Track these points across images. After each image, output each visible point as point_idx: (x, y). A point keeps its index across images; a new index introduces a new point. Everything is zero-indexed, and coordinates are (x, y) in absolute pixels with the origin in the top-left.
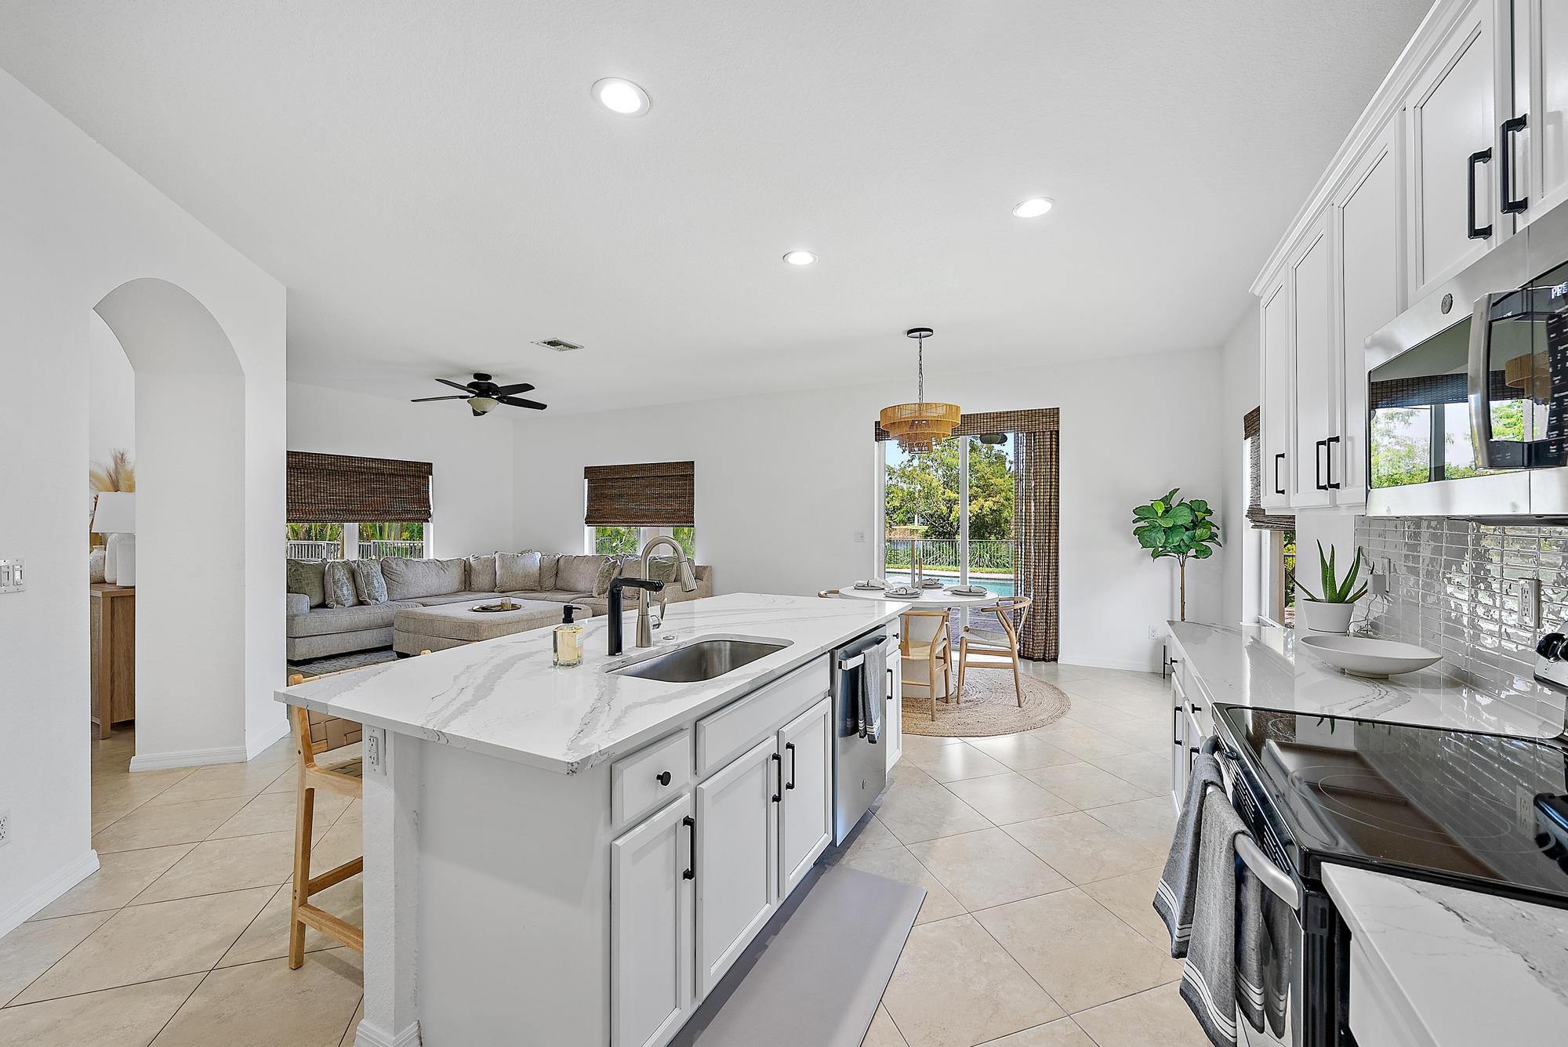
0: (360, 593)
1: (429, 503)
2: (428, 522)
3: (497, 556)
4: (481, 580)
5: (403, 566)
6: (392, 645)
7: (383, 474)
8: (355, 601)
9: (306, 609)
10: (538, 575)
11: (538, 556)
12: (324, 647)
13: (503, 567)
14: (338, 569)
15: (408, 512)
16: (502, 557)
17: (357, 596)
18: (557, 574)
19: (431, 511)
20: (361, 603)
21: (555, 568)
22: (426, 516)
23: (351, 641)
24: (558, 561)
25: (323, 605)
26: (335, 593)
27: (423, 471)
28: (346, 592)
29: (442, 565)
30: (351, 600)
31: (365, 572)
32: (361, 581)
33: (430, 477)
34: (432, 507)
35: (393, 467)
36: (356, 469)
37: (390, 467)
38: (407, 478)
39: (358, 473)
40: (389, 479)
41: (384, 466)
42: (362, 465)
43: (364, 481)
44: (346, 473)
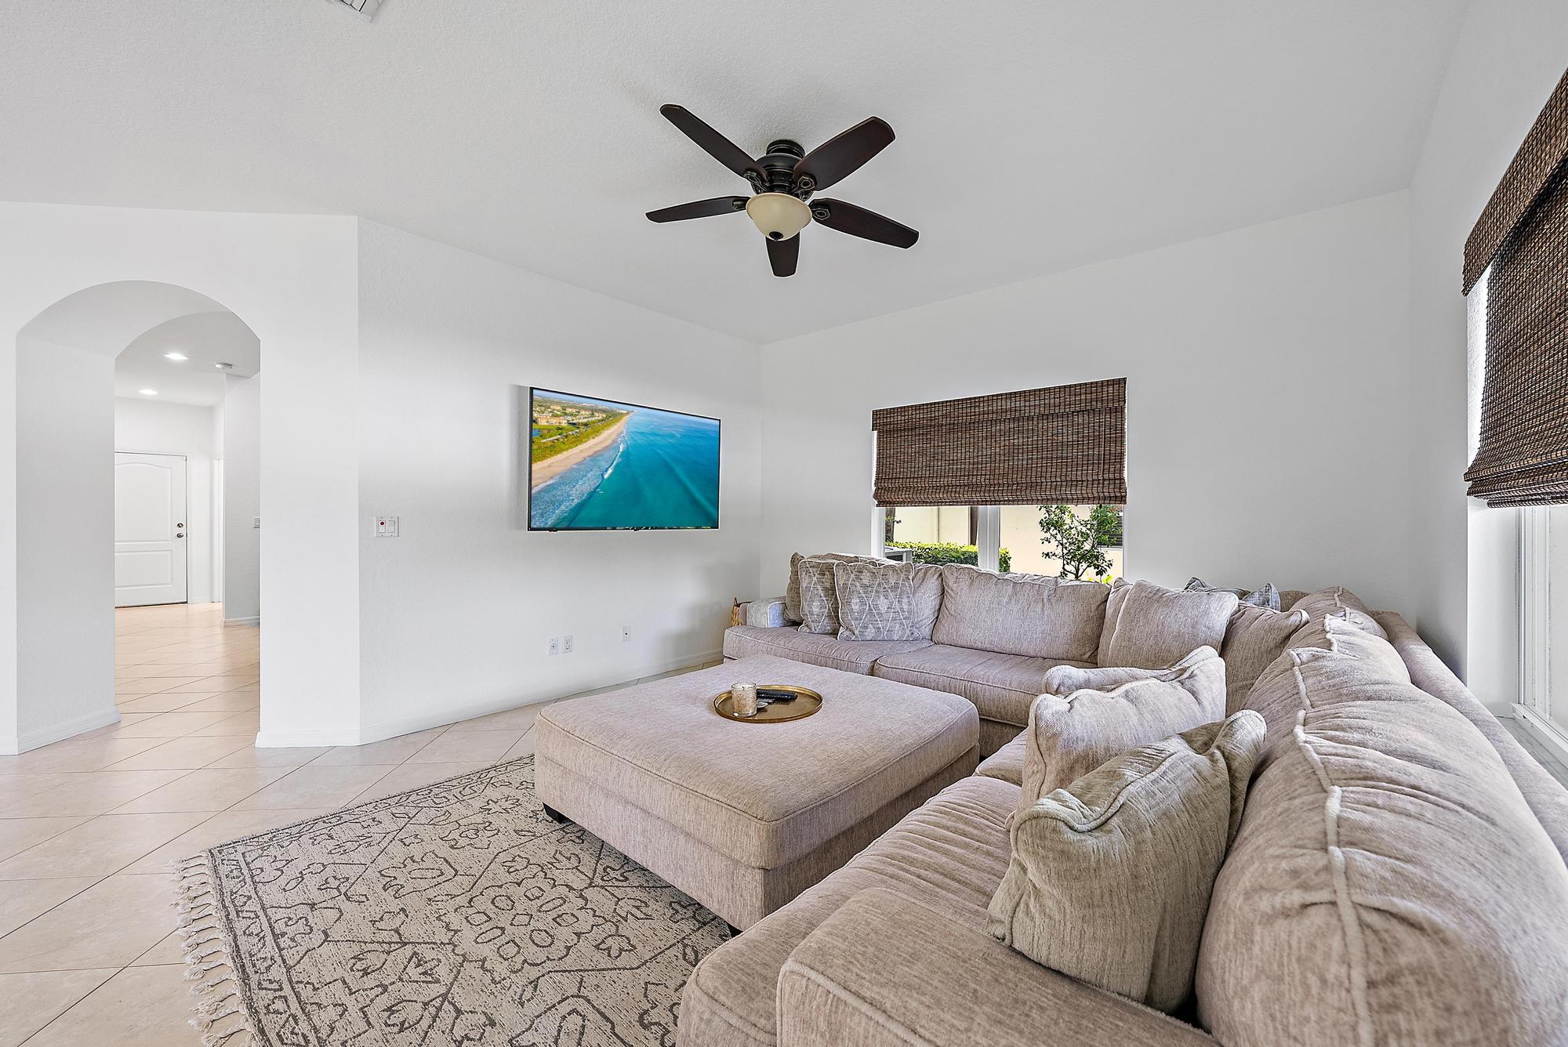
28: (817, 610)
35: (1042, 402)
36: (981, 417)
37: (1037, 403)
38: (1076, 417)
39: (989, 423)
40: (1040, 425)
41: (1027, 404)
42: (990, 408)
43: (998, 434)
44: (972, 425)
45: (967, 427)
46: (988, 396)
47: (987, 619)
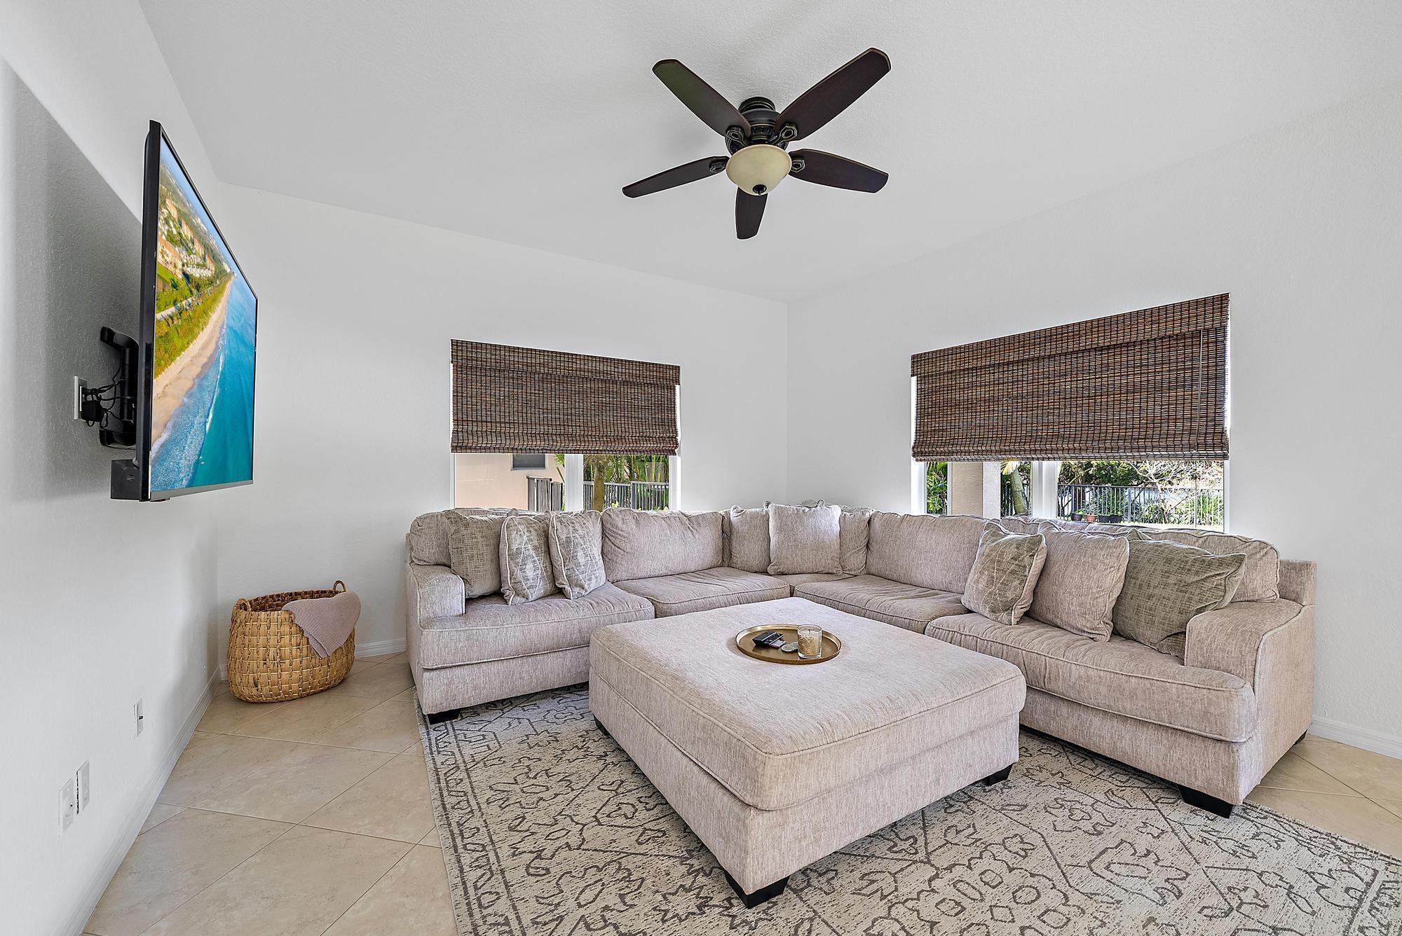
0: (557, 573)
1: (675, 426)
2: (674, 454)
3: (771, 510)
4: (748, 550)
5: (632, 524)
6: (588, 682)
7: (615, 382)
8: (549, 587)
9: (458, 605)
10: (837, 547)
11: (836, 511)
12: (475, 688)
13: (780, 531)
14: (518, 531)
15: (648, 439)
16: (780, 512)
17: (553, 577)
18: (867, 545)
19: (679, 438)
20: (559, 592)
21: (865, 533)
22: (670, 446)
23: (524, 675)
24: (869, 522)
25: (497, 594)
26: (512, 575)
27: (666, 377)
28: (531, 573)
29: (691, 522)
30: (540, 587)
31: (563, 537)
32: (557, 551)
33: (677, 387)
34: (679, 432)
35: (627, 371)
36: (578, 373)
37: (624, 371)
38: (646, 388)
39: (581, 380)
40: (622, 389)
41: (616, 370)
42: (586, 367)
43: (589, 391)
44: (565, 379)
45: (562, 380)
46: (584, 356)
47: (661, 550)
